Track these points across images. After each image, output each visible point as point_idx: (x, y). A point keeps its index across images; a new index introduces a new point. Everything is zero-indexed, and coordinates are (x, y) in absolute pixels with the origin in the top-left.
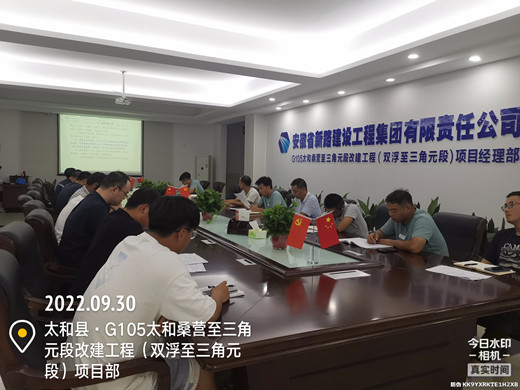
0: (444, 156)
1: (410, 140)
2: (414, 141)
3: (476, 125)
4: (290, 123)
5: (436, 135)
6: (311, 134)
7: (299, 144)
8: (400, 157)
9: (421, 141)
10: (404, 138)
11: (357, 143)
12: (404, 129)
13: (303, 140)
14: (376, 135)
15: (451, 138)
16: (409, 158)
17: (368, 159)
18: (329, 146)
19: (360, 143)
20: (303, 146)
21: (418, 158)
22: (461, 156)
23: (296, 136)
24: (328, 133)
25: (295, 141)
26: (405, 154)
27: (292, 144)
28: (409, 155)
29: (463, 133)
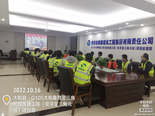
0: (133, 48)
2: (126, 44)
3: (142, 41)
6: (97, 41)
7: (93, 44)
10: (123, 43)
13: (94, 42)
14: (115, 42)
15: (135, 44)
16: (124, 48)
17: (113, 48)
18: (102, 44)
19: (111, 44)
22: (138, 48)
24: (102, 41)
29: (138, 43)
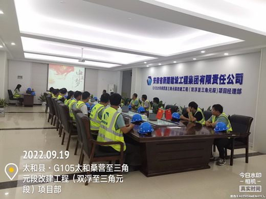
0: (214, 90)
2: (203, 84)
3: (227, 79)
4: (152, 72)
5: (212, 82)
6: (161, 78)
7: (156, 82)
8: (198, 89)
9: (206, 84)
10: (199, 82)
11: (181, 83)
12: (200, 78)
14: (188, 80)
15: (217, 83)
16: (201, 90)
17: (185, 90)
18: (169, 83)
19: (182, 83)
20: (158, 83)
21: (205, 91)
22: (221, 91)
23: (155, 78)
24: (169, 78)
25: (154, 80)
26: (199, 89)
27: (153, 82)
28: (201, 89)
29: (222, 82)
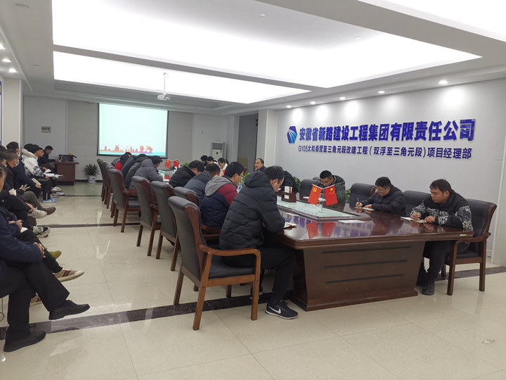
0: (418, 152)
1: (395, 139)
3: (443, 130)
4: (297, 118)
5: (414, 136)
6: (316, 130)
7: (305, 137)
8: (386, 151)
9: (402, 140)
10: (390, 137)
11: (354, 138)
12: (391, 129)
13: (308, 133)
14: (369, 133)
15: (425, 139)
16: (393, 152)
17: (361, 151)
18: (330, 139)
20: (308, 139)
21: (400, 153)
22: (431, 152)
23: (302, 130)
24: (330, 129)
25: (302, 134)
27: (299, 136)
28: (393, 150)
29: (434, 135)
